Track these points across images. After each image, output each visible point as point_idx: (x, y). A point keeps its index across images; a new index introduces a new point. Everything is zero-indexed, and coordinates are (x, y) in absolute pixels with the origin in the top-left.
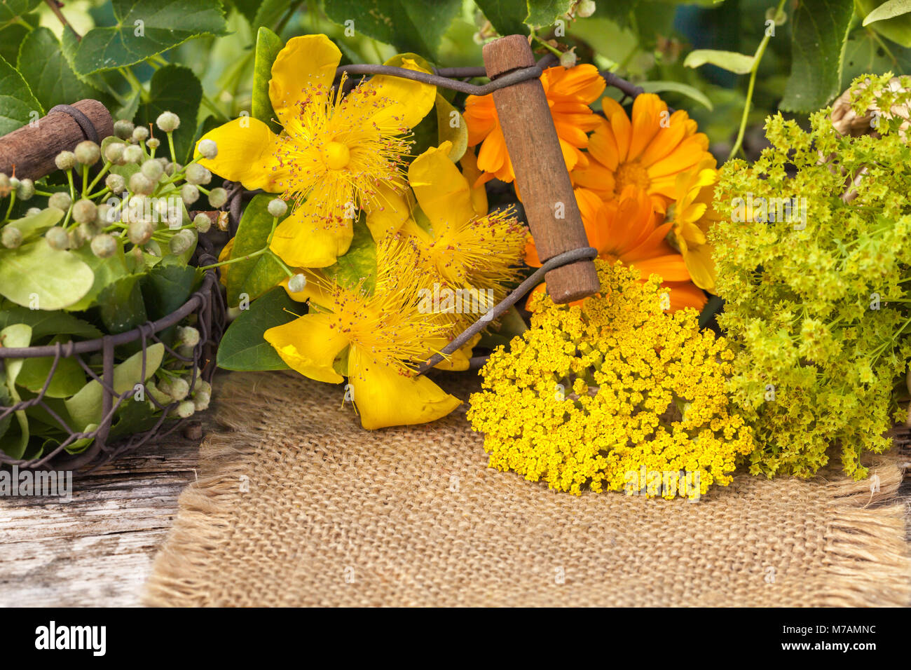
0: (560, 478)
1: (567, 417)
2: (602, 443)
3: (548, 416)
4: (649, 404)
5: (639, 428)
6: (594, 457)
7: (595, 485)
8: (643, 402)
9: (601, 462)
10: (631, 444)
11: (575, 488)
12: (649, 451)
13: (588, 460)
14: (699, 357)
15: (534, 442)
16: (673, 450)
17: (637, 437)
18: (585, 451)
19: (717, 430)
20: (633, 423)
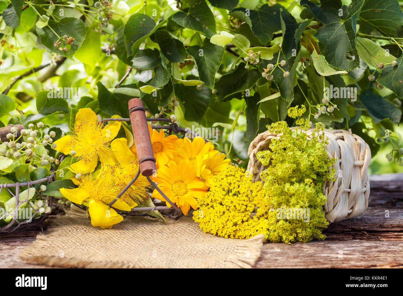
0: (222, 232)
1: (224, 213)
2: (234, 221)
3: (218, 213)
4: (248, 209)
5: (245, 216)
6: (233, 226)
7: (232, 236)
8: (246, 208)
9: (234, 228)
10: (243, 222)
11: (226, 236)
12: (247, 225)
13: (231, 228)
14: (263, 195)
15: (215, 221)
16: (254, 224)
17: (245, 219)
18: (230, 224)
19: (266, 217)
20: (243, 215)
